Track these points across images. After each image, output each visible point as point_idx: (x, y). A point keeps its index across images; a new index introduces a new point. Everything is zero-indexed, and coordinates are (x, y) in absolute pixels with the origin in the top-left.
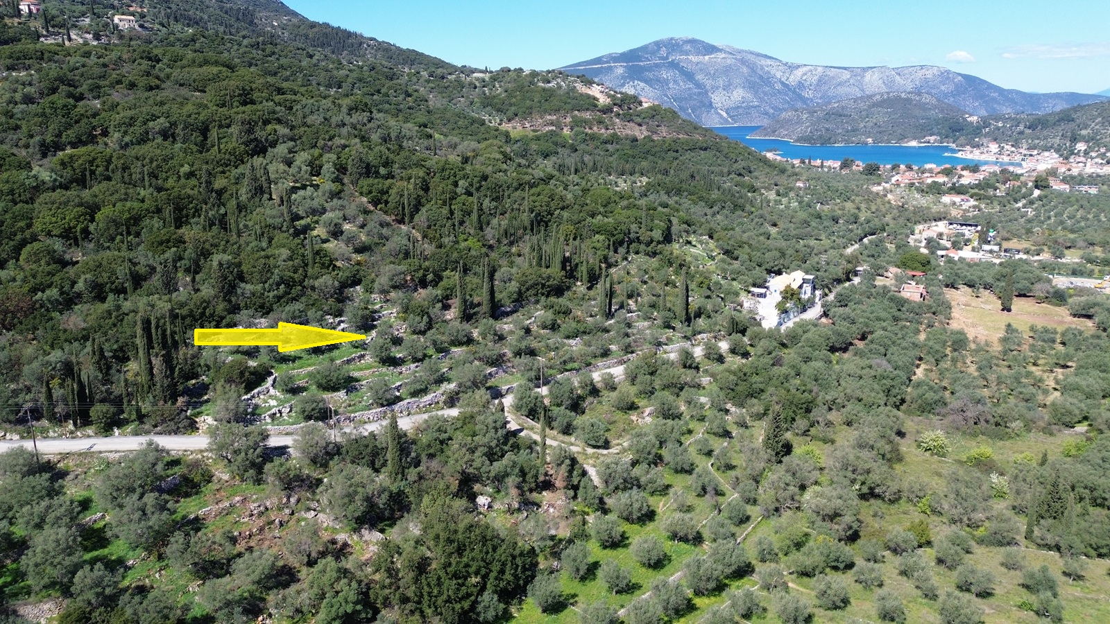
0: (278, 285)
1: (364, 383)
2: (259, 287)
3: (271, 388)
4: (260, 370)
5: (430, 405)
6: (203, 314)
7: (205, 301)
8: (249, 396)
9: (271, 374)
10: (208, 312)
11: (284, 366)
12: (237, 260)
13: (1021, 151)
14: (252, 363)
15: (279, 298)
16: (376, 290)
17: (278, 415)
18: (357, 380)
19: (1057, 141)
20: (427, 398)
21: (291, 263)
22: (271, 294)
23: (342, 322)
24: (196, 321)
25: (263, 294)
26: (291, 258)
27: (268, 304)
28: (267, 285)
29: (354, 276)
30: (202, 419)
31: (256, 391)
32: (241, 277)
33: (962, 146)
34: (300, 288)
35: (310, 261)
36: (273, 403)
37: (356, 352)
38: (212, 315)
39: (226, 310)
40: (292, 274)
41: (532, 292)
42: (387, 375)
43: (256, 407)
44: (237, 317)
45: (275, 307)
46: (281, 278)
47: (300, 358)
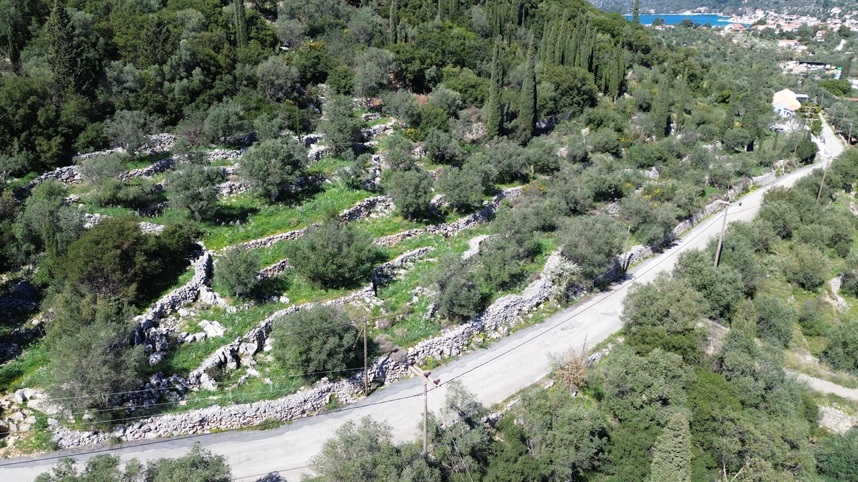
0: (189, 69)
1: (397, 261)
2: (152, 71)
3: (203, 289)
4: (172, 243)
5: (538, 304)
6: (30, 119)
7: (33, 92)
8: (148, 315)
9: (197, 251)
10: (41, 116)
11: (224, 231)
12: (103, 24)
13: (783, 16)
14: (151, 228)
15: (193, 94)
16: (358, 88)
17: (231, 365)
18: (382, 257)
19: (812, 7)
20: (532, 291)
21: (207, 34)
22: (178, 85)
23: (313, 141)
24: (15, 133)
25: (161, 85)
26: (205, 27)
27: (172, 106)
28: (166, 68)
29: (314, 65)
30: (17, 397)
31: (165, 299)
32: (113, 53)
33: (728, 14)
34: (228, 77)
35: (240, 36)
36: (214, 330)
37: (360, 197)
38: (53, 123)
39: (84, 113)
40: (212, 53)
41: (567, 100)
42: (429, 242)
43: (172, 345)
44: (109, 127)
45: (186, 110)
46: (193, 55)
47: (254, 211)
